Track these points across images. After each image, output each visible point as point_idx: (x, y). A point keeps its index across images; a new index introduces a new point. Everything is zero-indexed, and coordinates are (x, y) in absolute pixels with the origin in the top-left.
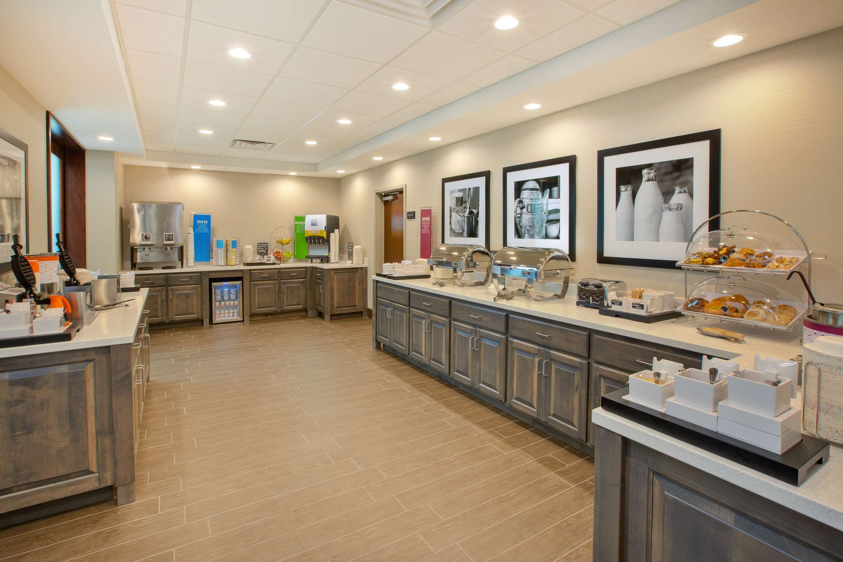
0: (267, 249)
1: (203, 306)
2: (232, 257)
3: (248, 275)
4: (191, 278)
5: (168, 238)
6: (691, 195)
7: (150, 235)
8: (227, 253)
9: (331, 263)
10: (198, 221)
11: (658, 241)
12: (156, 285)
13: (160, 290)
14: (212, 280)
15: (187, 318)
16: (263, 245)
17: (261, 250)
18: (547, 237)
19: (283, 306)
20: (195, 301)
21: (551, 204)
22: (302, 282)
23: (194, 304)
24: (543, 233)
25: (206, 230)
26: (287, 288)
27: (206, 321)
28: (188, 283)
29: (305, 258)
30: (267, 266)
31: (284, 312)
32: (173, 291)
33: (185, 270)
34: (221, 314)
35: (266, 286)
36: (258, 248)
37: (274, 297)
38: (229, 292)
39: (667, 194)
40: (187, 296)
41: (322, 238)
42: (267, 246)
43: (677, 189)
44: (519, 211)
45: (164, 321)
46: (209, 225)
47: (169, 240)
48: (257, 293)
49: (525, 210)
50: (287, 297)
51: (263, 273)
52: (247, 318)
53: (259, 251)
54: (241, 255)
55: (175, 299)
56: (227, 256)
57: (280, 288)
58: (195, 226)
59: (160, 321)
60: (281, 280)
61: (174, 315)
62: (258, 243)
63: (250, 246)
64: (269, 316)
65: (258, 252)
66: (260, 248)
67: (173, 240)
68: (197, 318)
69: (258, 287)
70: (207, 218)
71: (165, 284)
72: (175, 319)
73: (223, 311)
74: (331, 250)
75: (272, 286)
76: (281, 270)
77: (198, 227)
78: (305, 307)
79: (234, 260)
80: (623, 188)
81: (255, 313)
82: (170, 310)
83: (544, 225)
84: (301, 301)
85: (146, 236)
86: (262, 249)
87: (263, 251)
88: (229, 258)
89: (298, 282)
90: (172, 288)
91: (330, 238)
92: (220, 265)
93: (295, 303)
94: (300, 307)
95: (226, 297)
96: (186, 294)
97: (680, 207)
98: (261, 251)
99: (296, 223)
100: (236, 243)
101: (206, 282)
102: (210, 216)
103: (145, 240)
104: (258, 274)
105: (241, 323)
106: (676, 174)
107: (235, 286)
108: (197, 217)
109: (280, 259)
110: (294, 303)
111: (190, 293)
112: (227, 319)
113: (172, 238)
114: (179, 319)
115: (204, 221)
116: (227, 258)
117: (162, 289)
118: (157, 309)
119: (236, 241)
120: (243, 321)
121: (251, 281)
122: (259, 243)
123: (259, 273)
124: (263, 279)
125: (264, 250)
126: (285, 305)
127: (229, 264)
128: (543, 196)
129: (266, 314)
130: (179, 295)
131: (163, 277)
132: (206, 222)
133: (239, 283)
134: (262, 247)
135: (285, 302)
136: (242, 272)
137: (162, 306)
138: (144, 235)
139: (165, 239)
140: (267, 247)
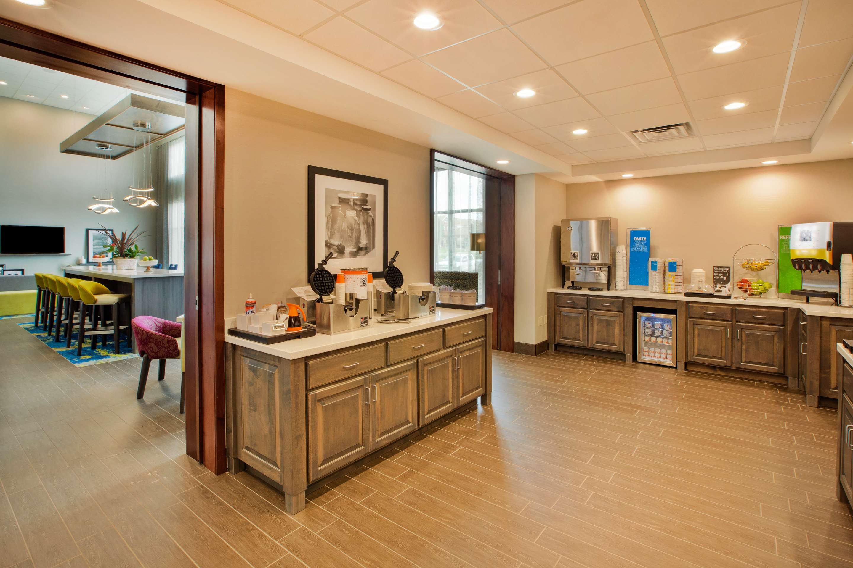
0: (729, 275)
1: (626, 338)
2: (670, 283)
3: (684, 308)
4: (613, 303)
5: (594, 256)
7: (577, 253)
8: (664, 277)
9: (841, 306)
10: (635, 238)
12: (578, 306)
13: (582, 312)
14: (637, 309)
15: (608, 348)
16: (723, 269)
17: (718, 276)
19: (740, 360)
20: (617, 331)
22: (776, 331)
23: (616, 333)
25: (644, 249)
26: (748, 335)
27: (629, 356)
28: (609, 309)
29: (790, 293)
30: (715, 299)
31: (740, 370)
32: (594, 315)
33: (611, 293)
34: (650, 352)
35: (711, 327)
36: (715, 274)
37: (724, 344)
38: (662, 327)
40: (608, 323)
41: (823, 263)
42: (729, 271)
45: (585, 346)
46: (647, 243)
47: (596, 259)
48: (697, 335)
50: (747, 348)
51: (707, 309)
52: (681, 366)
53: (715, 277)
54: (687, 280)
55: (595, 324)
56: (664, 281)
57: (733, 333)
58: (632, 243)
59: (581, 345)
60: (737, 322)
61: (595, 342)
62: (714, 267)
63: (701, 270)
64: (717, 370)
65: (714, 279)
66: (716, 273)
67: (599, 259)
68: (618, 351)
69: (699, 326)
70: (646, 234)
71: (586, 307)
72: (595, 347)
73: (652, 349)
74: (843, 284)
75: (721, 329)
76: (737, 308)
77: (635, 244)
78: (782, 371)
79: (672, 287)
81: (693, 362)
82: (590, 336)
84: (775, 360)
85: (574, 254)
86: (720, 274)
87: (722, 278)
88: (666, 284)
89: (770, 330)
90: (593, 312)
91: (841, 263)
92: (654, 291)
93: (763, 362)
94: (773, 369)
95: (657, 333)
96: (607, 321)
98: (718, 278)
99: (781, 237)
100: (675, 265)
101: (629, 311)
102: (649, 231)
103: (573, 258)
104: (700, 309)
105: (674, 370)
107: (669, 321)
108: (634, 234)
109: (747, 291)
110: (760, 361)
111: (612, 321)
112: (656, 360)
113: (598, 257)
114: (599, 347)
115: (642, 238)
116: (664, 284)
117: (584, 311)
118: (579, 333)
119: (675, 263)
120: (676, 368)
121: (688, 316)
122: (716, 267)
123: (700, 307)
124: (706, 317)
125: (724, 276)
126: (744, 360)
127: (666, 291)
129: (714, 367)
130: (600, 321)
131: (585, 298)
132: (645, 239)
133: (672, 317)
134: (720, 271)
135: (744, 355)
136: (675, 304)
137: (583, 330)
138: (573, 253)
139: (592, 258)
140: (729, 273)
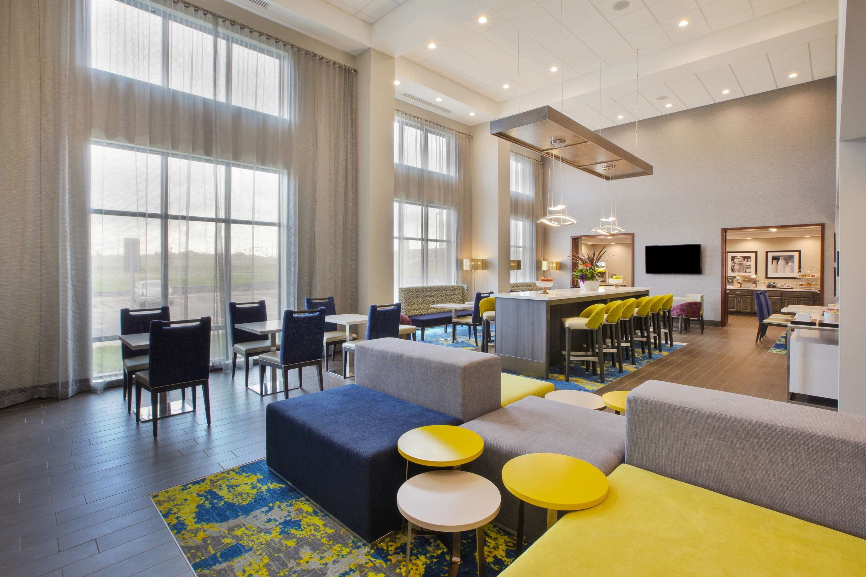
6: (794, 263)
11: (777, 272)
18: (746, 272)
21: (748, 263)
24: (744, 271)
39: (787, 263)
43: (790, 262)
44: (733, 265)
49: (736, 265)
80: (774, 260)
83: (745, 269)
97: (791, 266)
106: (790, 258)
128: (744, 260)
